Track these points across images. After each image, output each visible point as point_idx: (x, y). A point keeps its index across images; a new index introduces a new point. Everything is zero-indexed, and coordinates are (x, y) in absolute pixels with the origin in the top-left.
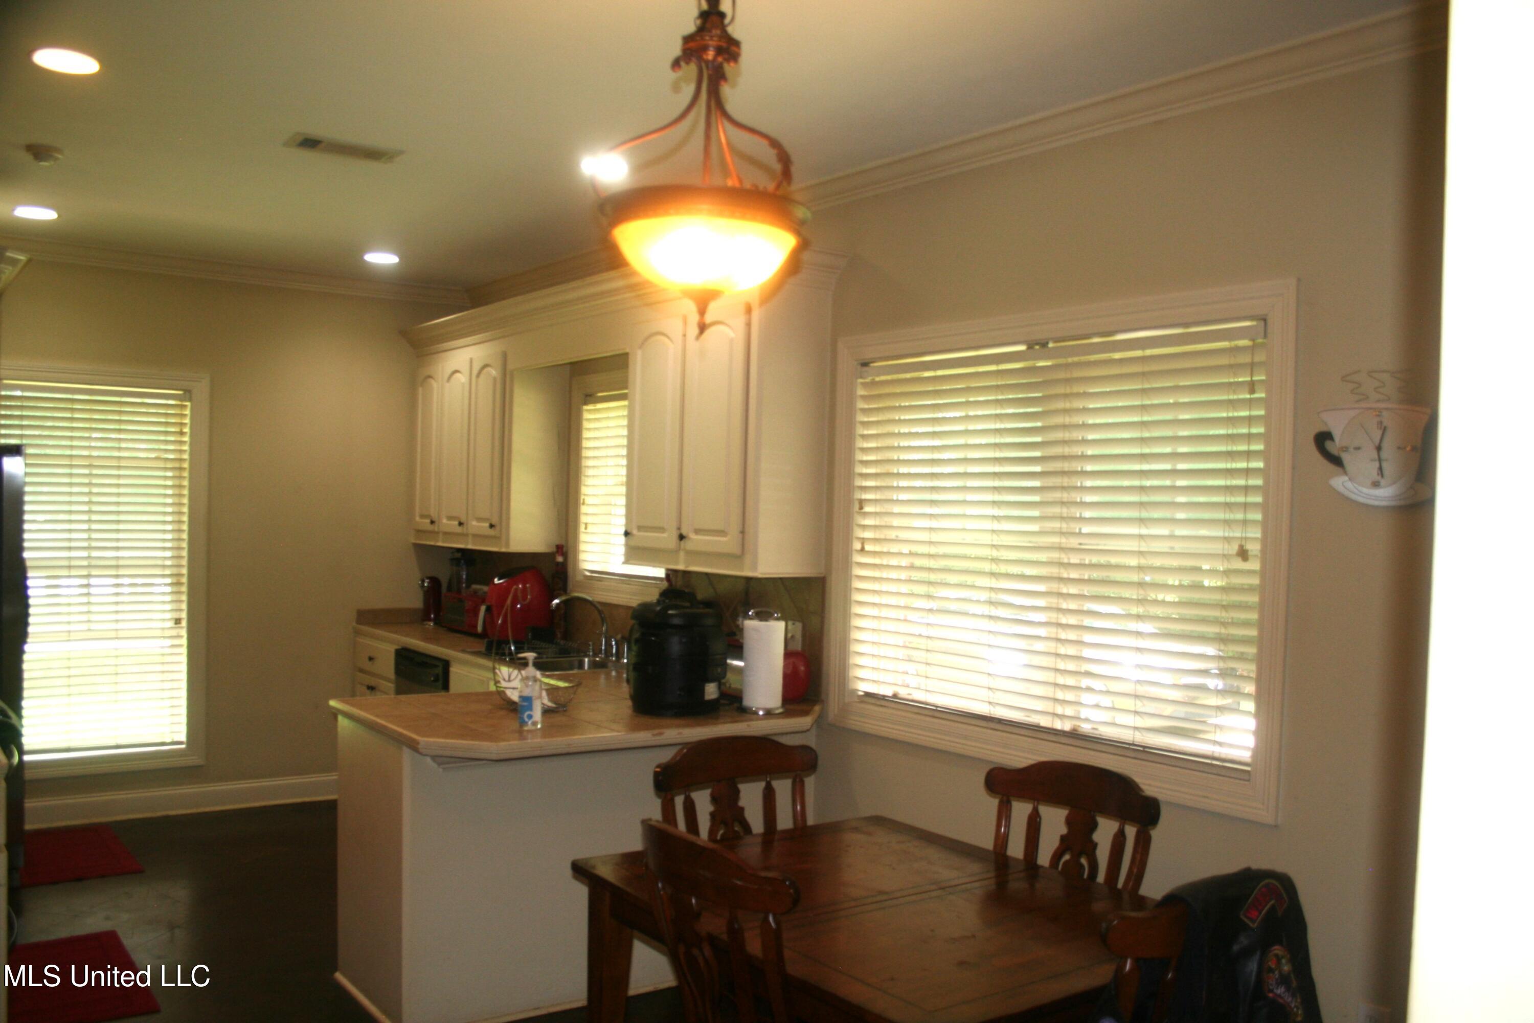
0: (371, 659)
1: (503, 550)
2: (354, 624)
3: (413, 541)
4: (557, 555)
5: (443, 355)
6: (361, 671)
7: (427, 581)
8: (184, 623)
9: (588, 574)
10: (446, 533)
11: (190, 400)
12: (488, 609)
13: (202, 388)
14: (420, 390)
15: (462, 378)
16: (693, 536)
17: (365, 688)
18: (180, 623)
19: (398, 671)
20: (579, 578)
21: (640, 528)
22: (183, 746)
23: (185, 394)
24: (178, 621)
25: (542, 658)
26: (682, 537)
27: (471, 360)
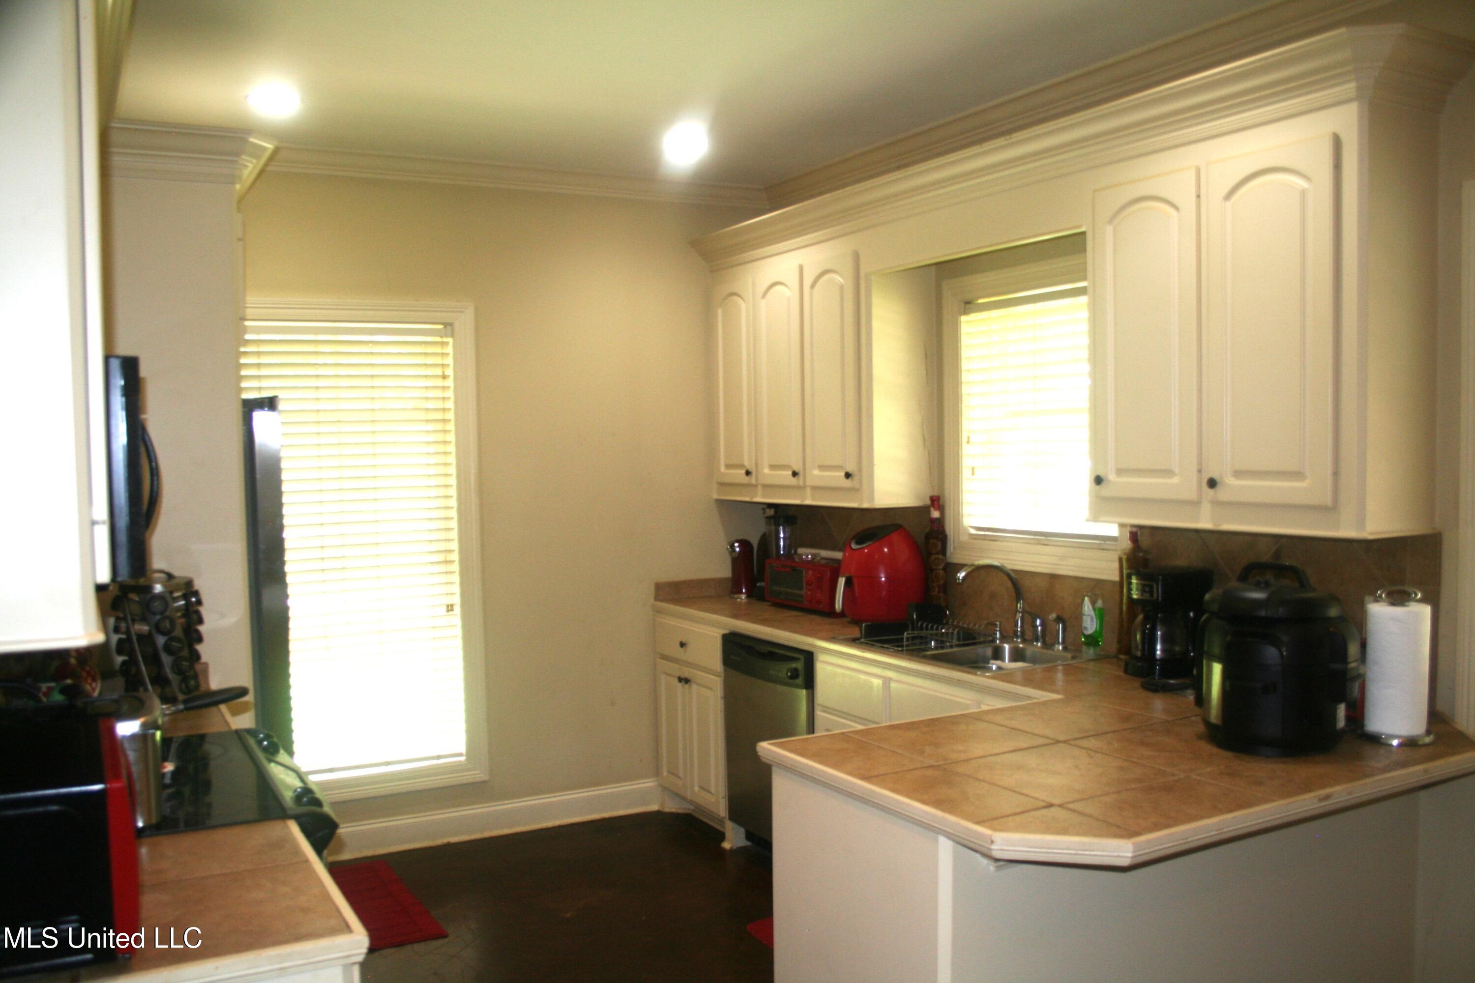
0: (682, 645)
1: (866, 505)
2: (652, 600)
3: (715, 497)
4: (932, 509)
5: (750, 265)
6: (664, 657)
7: (736, 544)
8: (457, 609)
9: (973, 531)
10: (765, 486)
11: (452, 336)
12: (848, 582)
13: (465, 320)
14: (720, 311)
15: (788, 294)
16: (1230, 481)
17: (676, 680)
18: (452, 610)
19: (728, 660)
20: (964, 538)
21: (1120, 472)
22: (463, 759)
23: (445, 327)
24: (450, 608)
25: (942, 648)
26: (1212, 483)
27: (801, 268)
